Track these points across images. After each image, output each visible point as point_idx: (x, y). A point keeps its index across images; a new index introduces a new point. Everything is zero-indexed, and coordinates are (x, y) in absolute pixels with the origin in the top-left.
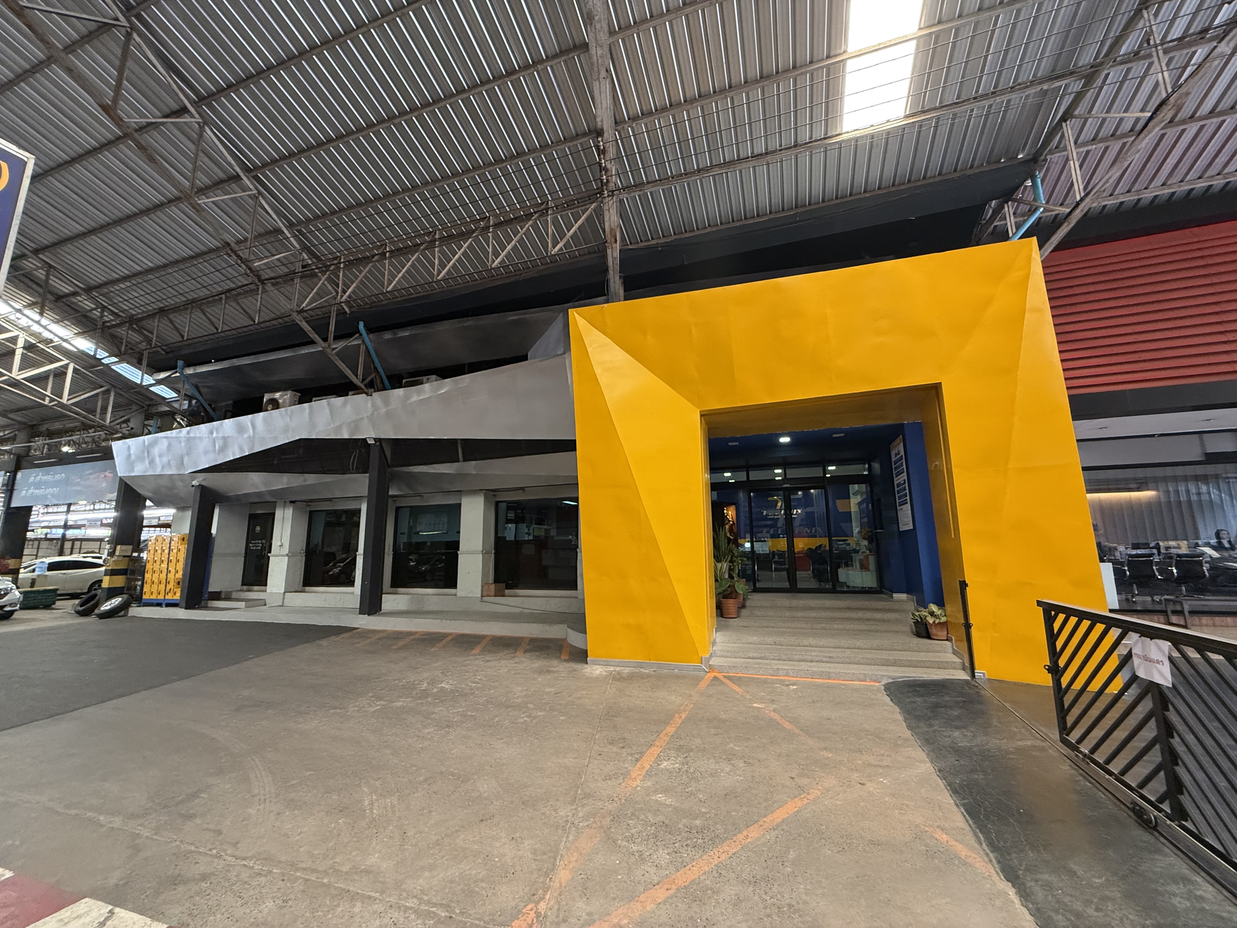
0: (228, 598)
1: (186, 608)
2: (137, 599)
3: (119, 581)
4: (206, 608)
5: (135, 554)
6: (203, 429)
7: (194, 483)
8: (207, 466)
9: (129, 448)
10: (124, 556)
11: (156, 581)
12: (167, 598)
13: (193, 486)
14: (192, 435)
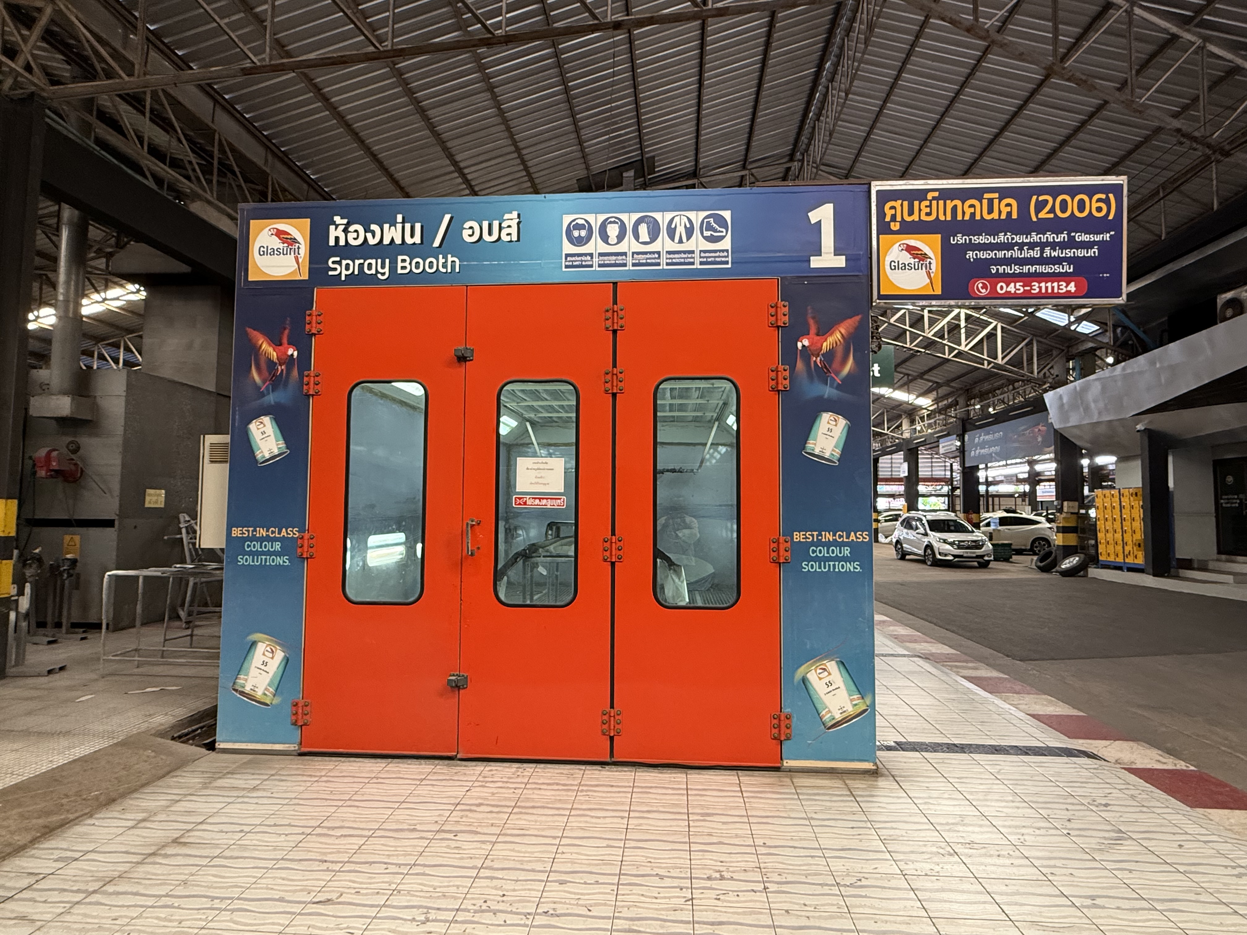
0: (1204, 568)
1: (1154, 575)
2: (1093, 559)
3: (1072, 540)
4: (1177, 577)
5: (1083, 511)
6: (1142, 360)
7: (1139, 427)
8: (1153, 405)
9: (1061, 397)
10: (1072, 513)
11: (1111, 542)
12: (1127, 560)
13: (1138, 431)
14: (1129, 371)
